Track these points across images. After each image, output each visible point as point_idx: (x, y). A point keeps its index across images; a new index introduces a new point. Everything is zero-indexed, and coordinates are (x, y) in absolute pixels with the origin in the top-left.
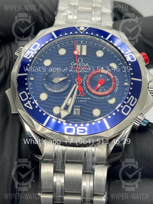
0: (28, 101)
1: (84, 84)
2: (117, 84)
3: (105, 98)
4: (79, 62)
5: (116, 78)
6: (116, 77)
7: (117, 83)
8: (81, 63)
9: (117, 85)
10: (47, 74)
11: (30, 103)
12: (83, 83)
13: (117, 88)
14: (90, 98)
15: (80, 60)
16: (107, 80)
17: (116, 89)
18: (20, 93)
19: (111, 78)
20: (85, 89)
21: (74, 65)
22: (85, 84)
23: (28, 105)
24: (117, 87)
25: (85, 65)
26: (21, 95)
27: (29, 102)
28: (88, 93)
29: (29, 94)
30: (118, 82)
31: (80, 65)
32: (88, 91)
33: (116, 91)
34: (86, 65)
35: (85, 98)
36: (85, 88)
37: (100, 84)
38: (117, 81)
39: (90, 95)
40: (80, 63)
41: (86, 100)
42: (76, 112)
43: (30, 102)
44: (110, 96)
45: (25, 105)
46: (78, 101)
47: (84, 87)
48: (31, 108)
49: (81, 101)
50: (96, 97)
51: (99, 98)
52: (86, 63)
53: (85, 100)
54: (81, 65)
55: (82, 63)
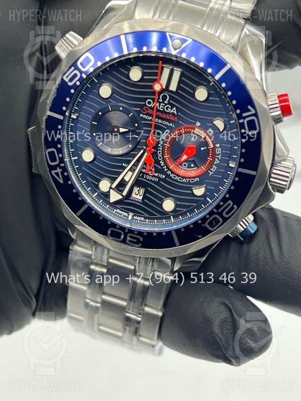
0: (58, 168)
1: (160, 147)
2: (216, 160)
3: (189, 181)
4: (161, 101)
5: (218, 148)
6: (218, 145)
7: (218, 158)
8: (164, 105)
9: (215, 163)
10: (100, 113)
11: (61, 172)
12: (159, 145)
13: (215, 168)
14: (164, 176)
15: (164, 98)
16: (202, 149)
17: (212, 170)
18: (47, 148)
19: (209, 148)
20: (160, 158)
21: (152, 105)
22: (161, 149)
23: (57, 174)
24: (215, 165)
25: (170, 110)
26: (49, 153)
27: (59, 170)
28: (164, 166)
29: (60, 155)
30: (220, 157)
31: (162, 108)
32: (163, 163)
33: (211, 173)
34: (172, 111)
35: (156, 174)
36: (160, 155)
37: (187, 155)
38: (218, 155)
39: (165, 170)
40: (162, 104)
41: (158, 177)
42: (138, 191)
43: (61, 170)
44: (198, 180)
45: (53, 172)
46: (142, 177)
47: (160, 153)
48: (61, 181)
49: (148, 177)
50: (174, 177)
51: (180, 179)
52: (173, 108)
53: (155, 177)
54: (164, 109)
55: (166, 104)
